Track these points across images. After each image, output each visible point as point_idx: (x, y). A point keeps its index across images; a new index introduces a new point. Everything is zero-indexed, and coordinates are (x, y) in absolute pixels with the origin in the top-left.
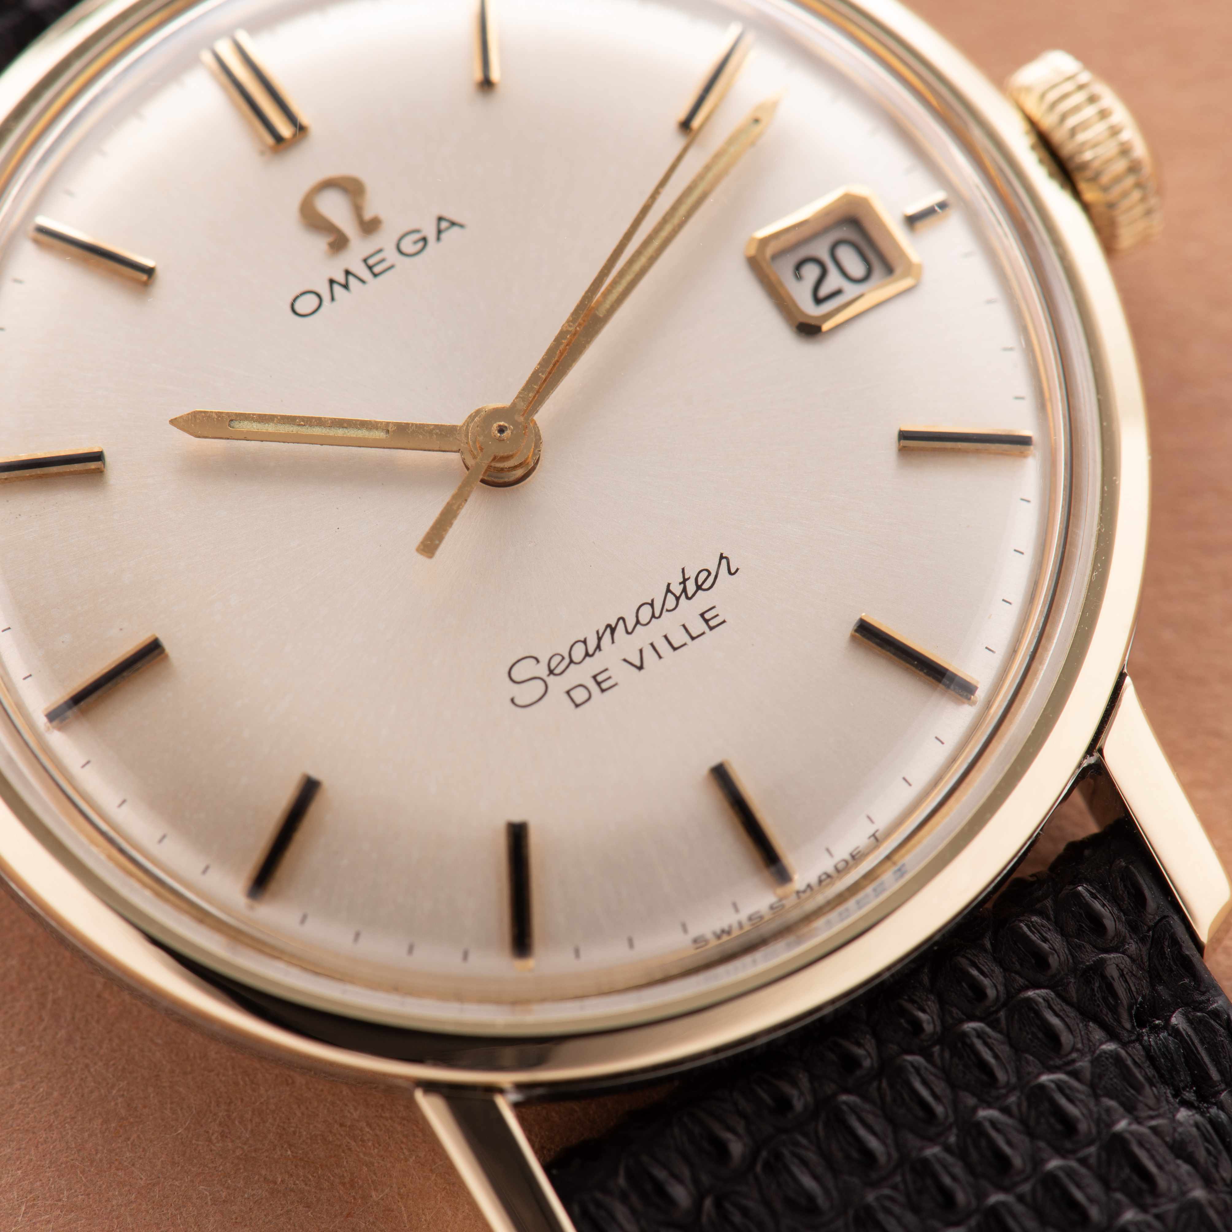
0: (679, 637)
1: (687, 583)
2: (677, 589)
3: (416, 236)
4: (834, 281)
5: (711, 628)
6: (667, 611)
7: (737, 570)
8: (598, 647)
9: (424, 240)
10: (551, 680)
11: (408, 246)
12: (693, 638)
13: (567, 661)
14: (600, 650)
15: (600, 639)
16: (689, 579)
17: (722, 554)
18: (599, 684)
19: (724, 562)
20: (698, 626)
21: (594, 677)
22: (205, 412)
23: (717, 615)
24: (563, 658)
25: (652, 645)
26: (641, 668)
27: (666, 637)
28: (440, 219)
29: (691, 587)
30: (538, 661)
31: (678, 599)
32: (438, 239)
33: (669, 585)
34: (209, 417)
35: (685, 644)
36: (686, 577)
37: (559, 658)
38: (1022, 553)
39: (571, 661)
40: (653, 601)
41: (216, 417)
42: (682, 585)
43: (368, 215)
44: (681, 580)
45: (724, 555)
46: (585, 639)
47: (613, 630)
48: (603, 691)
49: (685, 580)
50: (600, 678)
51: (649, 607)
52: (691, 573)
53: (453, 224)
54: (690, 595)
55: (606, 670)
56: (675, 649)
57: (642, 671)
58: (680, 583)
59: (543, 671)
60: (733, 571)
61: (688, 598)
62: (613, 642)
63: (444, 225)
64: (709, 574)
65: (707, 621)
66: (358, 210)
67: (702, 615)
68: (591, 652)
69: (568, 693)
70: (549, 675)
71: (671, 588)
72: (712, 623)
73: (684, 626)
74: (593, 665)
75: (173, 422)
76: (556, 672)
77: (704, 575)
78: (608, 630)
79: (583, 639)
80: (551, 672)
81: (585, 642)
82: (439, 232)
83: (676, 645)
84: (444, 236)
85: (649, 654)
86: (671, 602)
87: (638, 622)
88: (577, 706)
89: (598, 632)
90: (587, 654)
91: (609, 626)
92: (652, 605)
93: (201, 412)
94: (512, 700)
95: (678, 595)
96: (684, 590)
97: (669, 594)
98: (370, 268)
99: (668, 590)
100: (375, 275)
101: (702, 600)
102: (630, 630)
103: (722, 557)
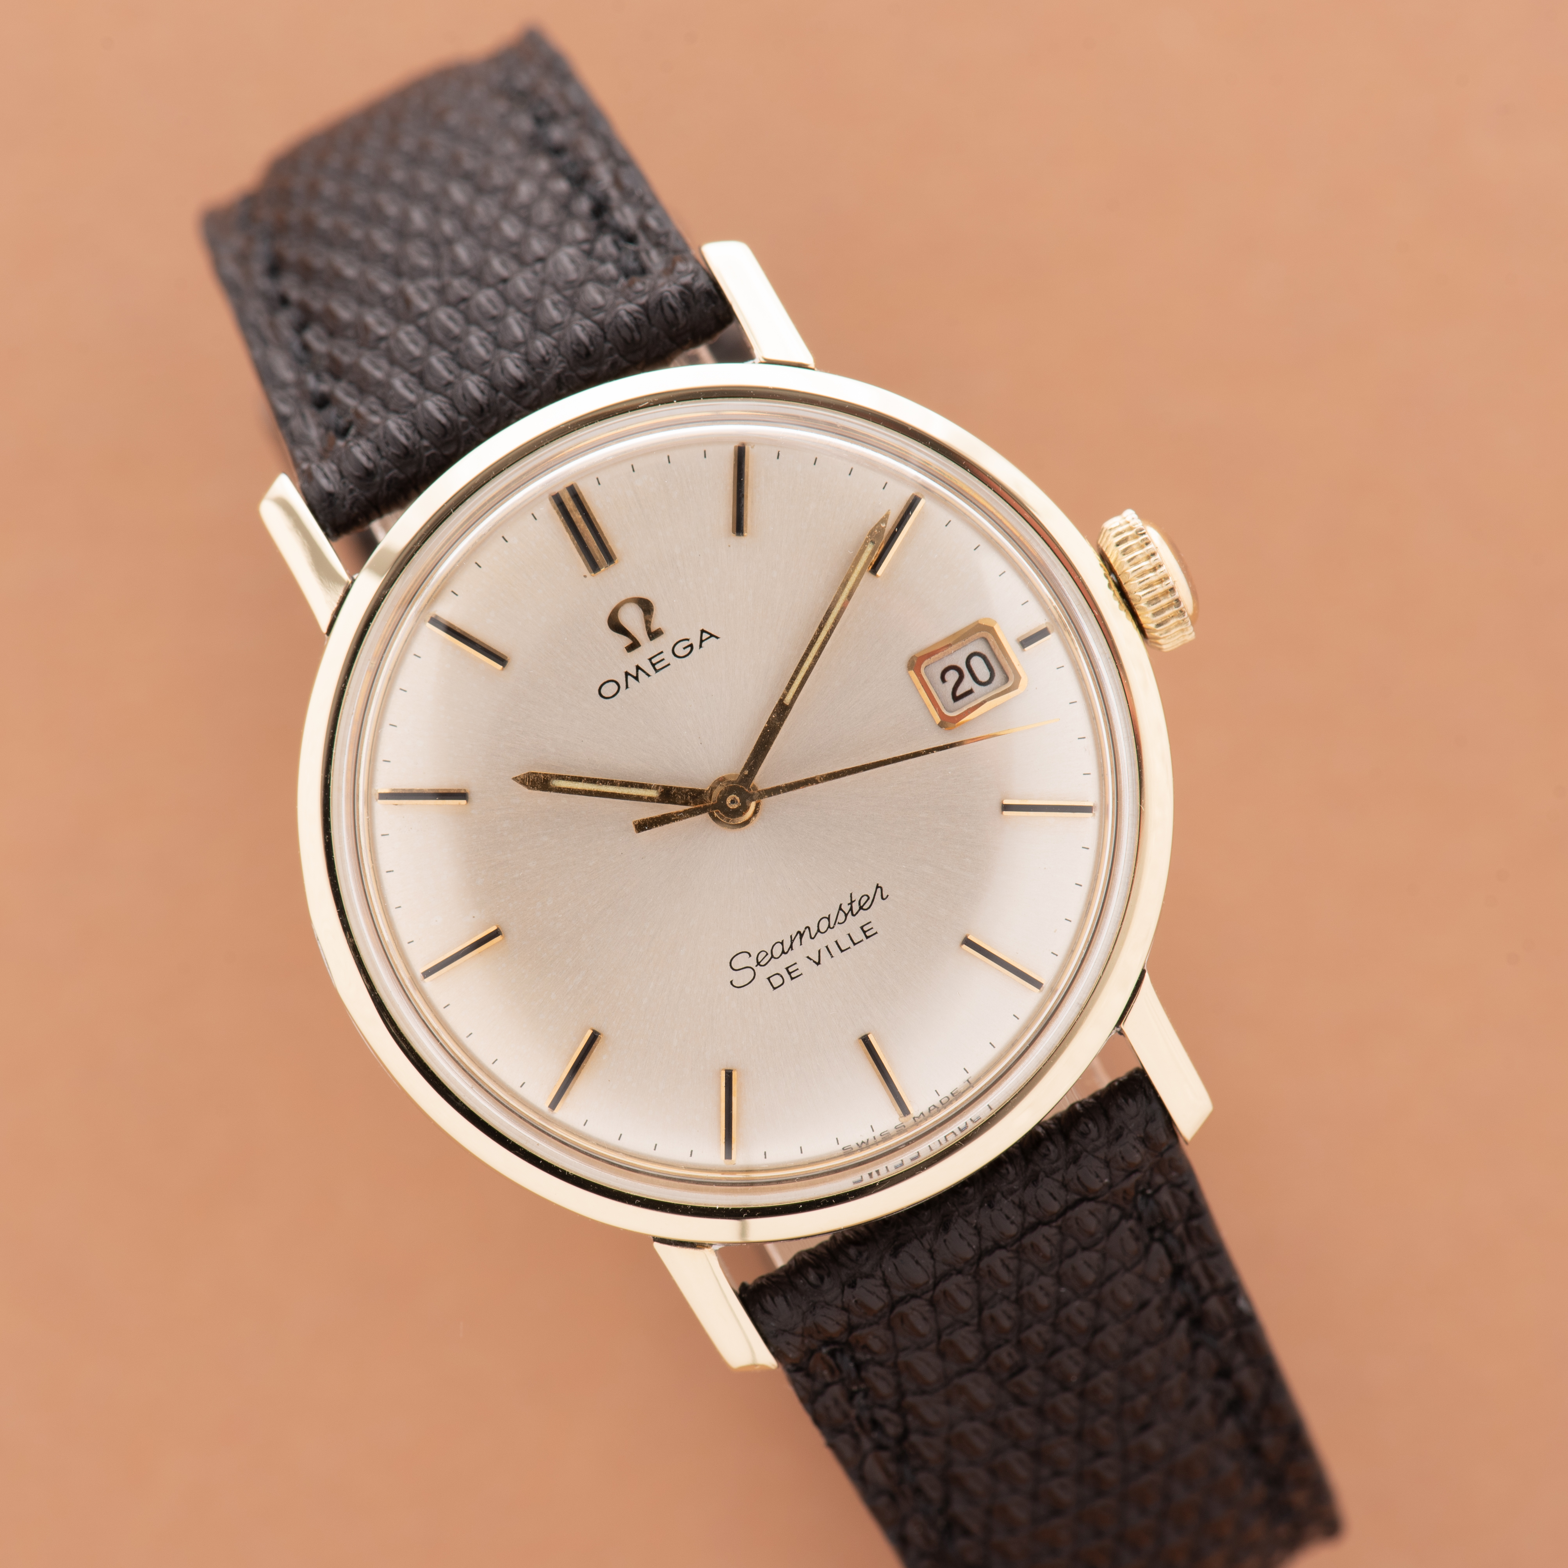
0: (845, 943)
1: (853, 904)
2: (846, 908)
3: (686, 643)
4: (968, 683)
5: (867, 937)
6: (839, 923)
7: (888, 896)
8: (791, 947)
9: (691, 646)
10: (758, 969)
11: (679, 651)
12: (855, 944)
13: (769, 956)
14: (792, 949)
15: (792, 941)
16: (855, 901)
17: (878, 884)
18: (790, 973)
19: (879, 890)
20: (858, 936)
21: (787, 969)
22: (536, 773)
23: (872, 928)
24: (767, 954)
25: (827, 947)
26: (818, 963)
27: (836, 942)
28: (703, 631)
29: (856, 907)
30: (750, 956)
31: (846, 915)
32: (701, 646)
33: (841, 905)
34: (538, 777)
35: (849, 948)
36: (853, 900)
37: (764, 954)
38: (1081, 886)
39: (772, 957)
40: (829, 916)
41: (543, 777)
42: (850, 906)
43: (654, 627)
44: (850, 902)
45: (879, 885)
46: (783, 941)
47: (802, 935)
48: (792, 978)
49: (852, 902)
50: (791, 970)
51: (827, 920)
52: (856, 897)
53: (712, 635)
54: (854, 913)
55: (796, 964)
56: (842, 951)
57: (819, 965)
58: (849, 904)
59: (753, 963)
60: (884, 897)
61: (853, 915)
62: (801, 944)
63: (705, 636)
64: (869, 898)
65: (865, 932)
66: (648, 623)
67: (862, 928)
68: (786, 951)
69: (769, 979)
70: (756, 966)
71: (842, 907)
72: (868, 934)
73: (849, 935)
74: (786, 960)
75: (515, 779)
76: (761, 964)
77: (865, 899)
78: (799, 935)
79: (781, 941)
80: (758, 964)
81: (782, 943)
82: (702, 641)
83: (843, 949)
84: (704, 644)
85: (825, 954)
86: (842, 917)
87: (819, 931)
88: (774, 988)
89: (791, 937)
90: (783, 952)
91: (799, 932)
92: (829, 919)
93: (533, 773)
94: (731, 982)
95: (846, 913)
96: (851, 909)
97: (841, 912)
98: (653, 665)
99: (840, 909)
100: (657, 671)
101: (863, 917)
102: (813, 936)
103: (878, 887)
